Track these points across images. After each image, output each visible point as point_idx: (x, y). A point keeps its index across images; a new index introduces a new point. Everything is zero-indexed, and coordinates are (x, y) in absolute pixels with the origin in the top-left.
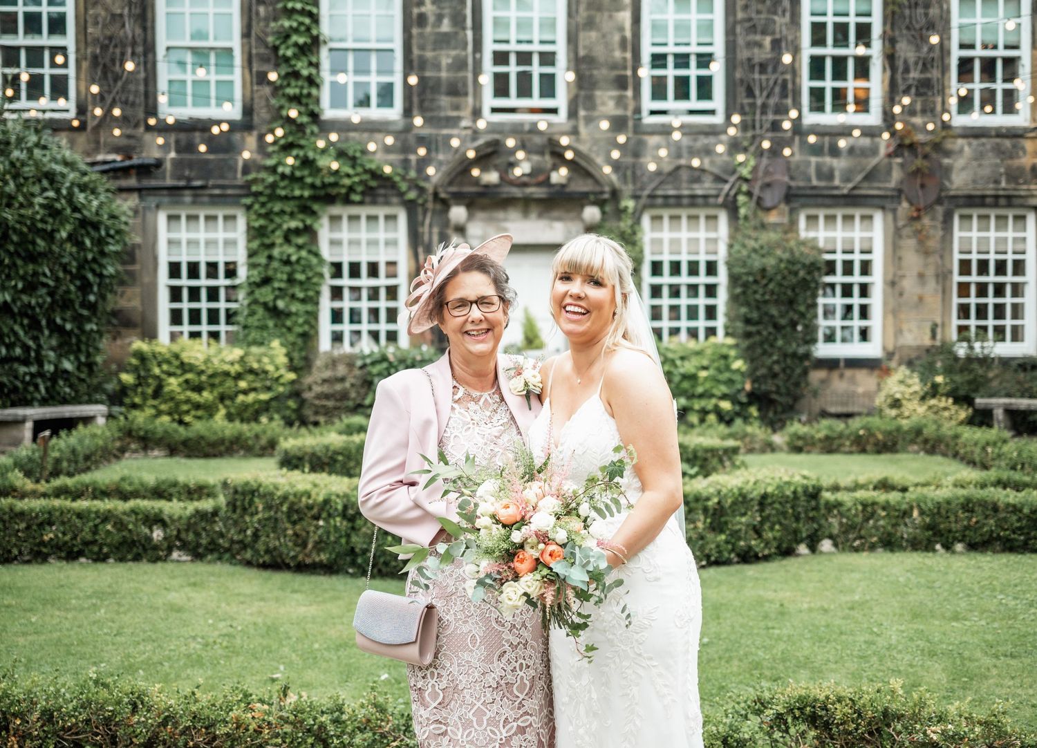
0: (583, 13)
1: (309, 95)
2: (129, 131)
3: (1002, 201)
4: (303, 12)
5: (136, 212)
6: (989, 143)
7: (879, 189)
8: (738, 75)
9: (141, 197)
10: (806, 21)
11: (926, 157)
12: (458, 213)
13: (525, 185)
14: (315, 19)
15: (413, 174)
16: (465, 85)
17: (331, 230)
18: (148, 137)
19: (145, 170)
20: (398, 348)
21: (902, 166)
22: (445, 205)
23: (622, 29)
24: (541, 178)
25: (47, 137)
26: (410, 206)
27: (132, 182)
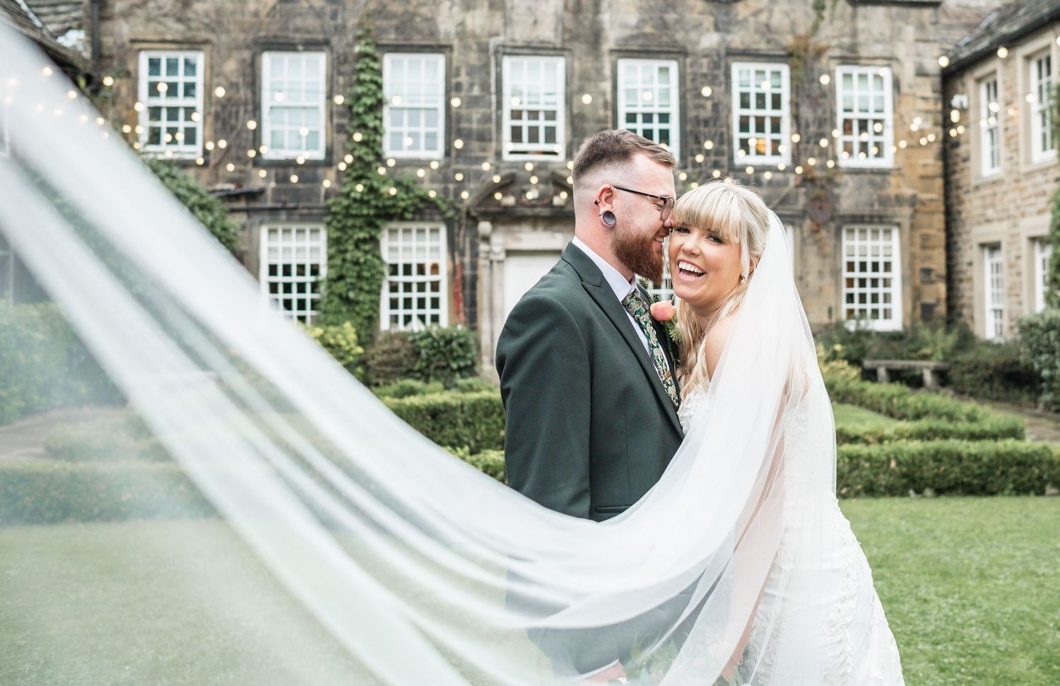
0: (576, 84)
1: (375, 141)
2: (240, 167)
3: (876, 220)
4: (372, 82)
5: (243, 227)
6: (865, 178)
7: (789, 210)
8: (689, 128)
9: (249, 217)
10: (736, 91)
11: (822, 187)
12: (485, 227)
13: (534, 206)
14: (380, 86)
15: (451, 198)
16: (490, 133)
17: (390, 240)
18: (254, 171)
19: (253, 196)
20: (439, 327)
21: (806, 194)
22: (474, 220)
23: (604, 94)
24: (546, 201)
25: (175, 171)
26: (449, 223)
27: (242, 204)
